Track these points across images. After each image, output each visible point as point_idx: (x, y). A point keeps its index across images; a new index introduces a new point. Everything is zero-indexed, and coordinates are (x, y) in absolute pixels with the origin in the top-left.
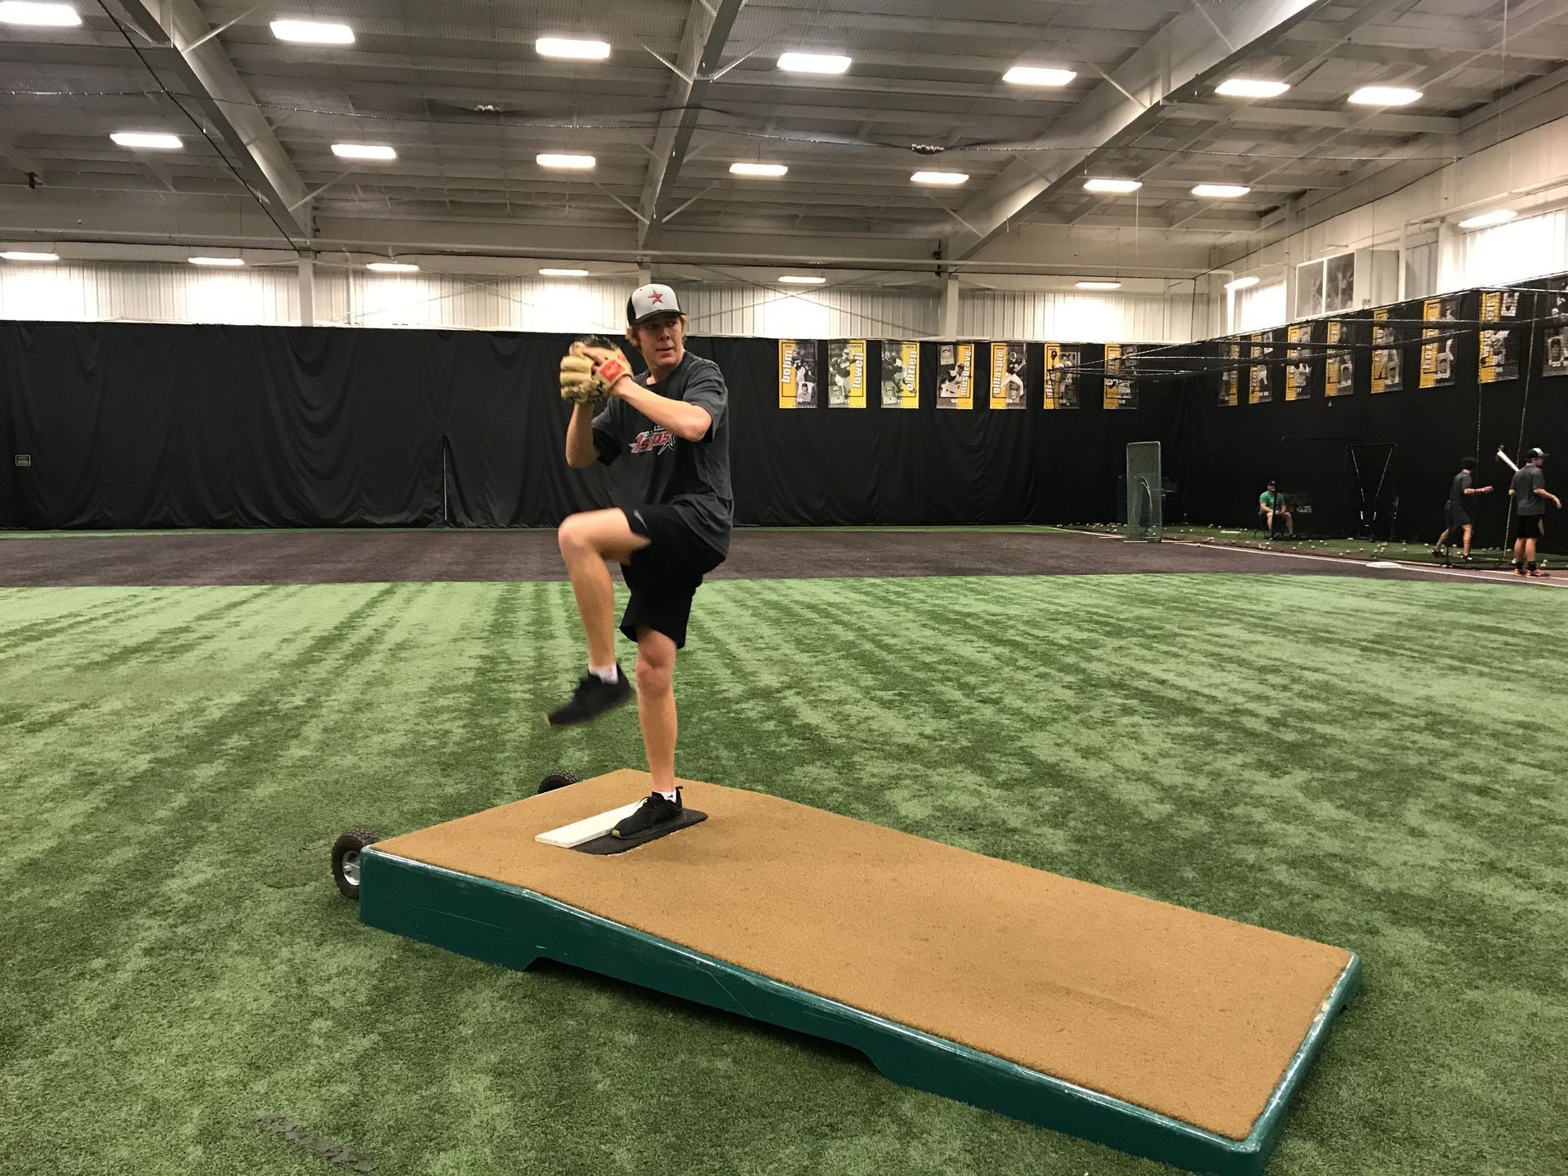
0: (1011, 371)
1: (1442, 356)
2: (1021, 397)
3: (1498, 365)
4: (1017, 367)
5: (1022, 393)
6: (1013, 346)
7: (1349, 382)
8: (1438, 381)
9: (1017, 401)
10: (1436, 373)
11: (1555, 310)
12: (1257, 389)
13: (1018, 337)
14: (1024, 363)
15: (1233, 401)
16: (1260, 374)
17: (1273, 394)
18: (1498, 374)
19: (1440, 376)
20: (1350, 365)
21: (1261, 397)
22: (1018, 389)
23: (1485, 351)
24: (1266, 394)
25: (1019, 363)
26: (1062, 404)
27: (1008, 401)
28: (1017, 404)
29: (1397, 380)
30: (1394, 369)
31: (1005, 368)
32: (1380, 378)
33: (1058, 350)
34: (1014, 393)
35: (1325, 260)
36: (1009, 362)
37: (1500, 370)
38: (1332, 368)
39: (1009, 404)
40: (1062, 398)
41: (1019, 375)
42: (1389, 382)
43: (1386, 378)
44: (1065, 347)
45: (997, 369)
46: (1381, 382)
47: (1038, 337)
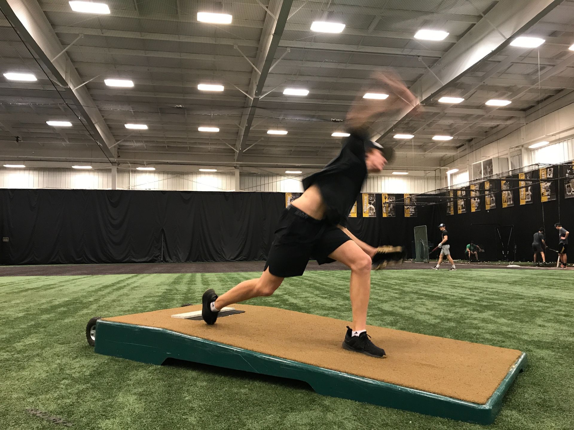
0: (370, 203)
1: (527, 193)
2: (374, 213)
3: (548, 195)
4: (372, 202)
5: (374, 211)
6: (370, 195)
7: (494, 204)
8: (527, 202)
9: (373, 214)
10: (526, 199)
11: (567, 175)
12: (461, 208)
13: (372, 192)
14: (375, 201)
15: (452, 213)
16: (461, 203)
17: (467, 210)
18: (549, 199)
19: (527, 200)
20: (494, 198)
21: (462, 211)
22: (373, 210)
23: (543, 190)
24: (464, 210)
25: (373, 201)
26: (389, 215)
27: (369, 214)
28: (372, 215)
29: (512, 203)
30: (510, 198)
31: (368, 202)
32: (505, 202)
33: (387, 196)
34: (372, 211)
35: (482, 162)
36: (369, 200)
37: (549, 197)
38: (488, 199)
39: (370, 215)
40: (389, 213)
41: (373, 204)
42: (509, 203)
43: (508, 202)
44: (389, 195)
45: (365, 203)
46: (506, 203)
47: (379, 192)
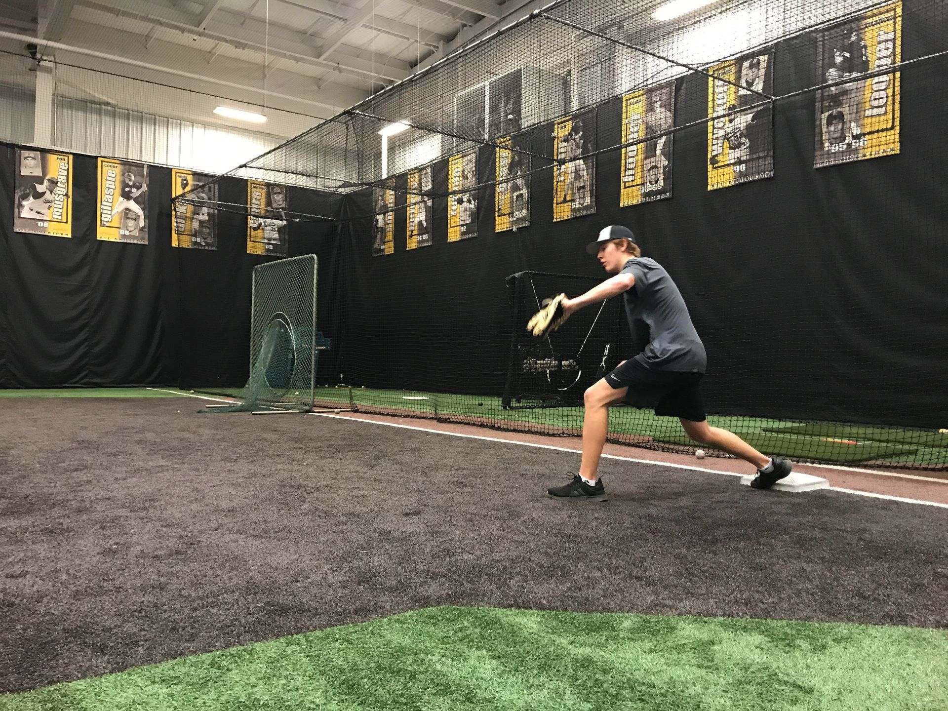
0: (127, 196)
1: (650, 162)
2: (141, 230)
3: (739, 162)
4: (135, 193)
5: (142, 223)
6: (127, 164)
7: (525, 211)
8: (646, 195)
9: (136, 233)
10: (643, 184)
11: (833, 72)
12: (415, 232)
13: (133, 156)
14: (145, 188)
15: (389, 249)
17: (433, 237)
18: (739, 175)
19: (649, 187)
20: (524, 191)
21: (420, 242)
22: (136, 219)
23: (716, 146)
24: (426, 237)
25: (138, 188)
26: (196, 243)
27: (122, 232)
28: (135, 238)
29: (588, 200)
30: (583, 187)
31: (118, 191)
32: (565, 201)
33: (190, 178)
34: (131, 223)
36: (125, 185)
37: (741, 168)
38: (503, 196)
39: (124, 236)
40: (195, 235)
41: (136, 200)
42: (576, 205)
43: (573, 201)
44: (197, 175)
45: (105, 191)
46: (567, 207)
47: (160, 160)
